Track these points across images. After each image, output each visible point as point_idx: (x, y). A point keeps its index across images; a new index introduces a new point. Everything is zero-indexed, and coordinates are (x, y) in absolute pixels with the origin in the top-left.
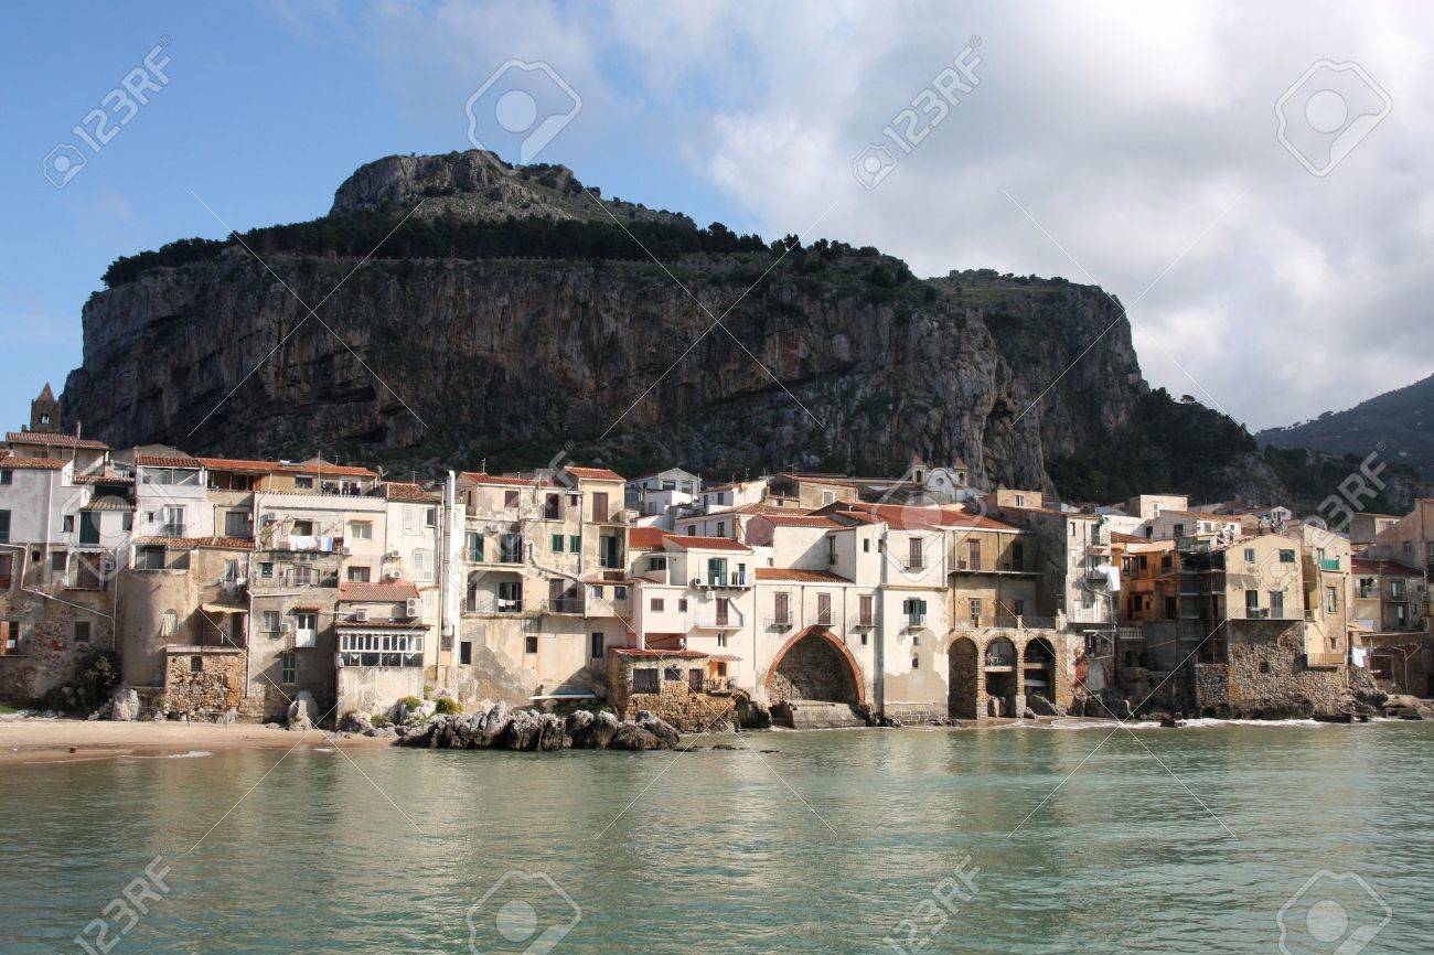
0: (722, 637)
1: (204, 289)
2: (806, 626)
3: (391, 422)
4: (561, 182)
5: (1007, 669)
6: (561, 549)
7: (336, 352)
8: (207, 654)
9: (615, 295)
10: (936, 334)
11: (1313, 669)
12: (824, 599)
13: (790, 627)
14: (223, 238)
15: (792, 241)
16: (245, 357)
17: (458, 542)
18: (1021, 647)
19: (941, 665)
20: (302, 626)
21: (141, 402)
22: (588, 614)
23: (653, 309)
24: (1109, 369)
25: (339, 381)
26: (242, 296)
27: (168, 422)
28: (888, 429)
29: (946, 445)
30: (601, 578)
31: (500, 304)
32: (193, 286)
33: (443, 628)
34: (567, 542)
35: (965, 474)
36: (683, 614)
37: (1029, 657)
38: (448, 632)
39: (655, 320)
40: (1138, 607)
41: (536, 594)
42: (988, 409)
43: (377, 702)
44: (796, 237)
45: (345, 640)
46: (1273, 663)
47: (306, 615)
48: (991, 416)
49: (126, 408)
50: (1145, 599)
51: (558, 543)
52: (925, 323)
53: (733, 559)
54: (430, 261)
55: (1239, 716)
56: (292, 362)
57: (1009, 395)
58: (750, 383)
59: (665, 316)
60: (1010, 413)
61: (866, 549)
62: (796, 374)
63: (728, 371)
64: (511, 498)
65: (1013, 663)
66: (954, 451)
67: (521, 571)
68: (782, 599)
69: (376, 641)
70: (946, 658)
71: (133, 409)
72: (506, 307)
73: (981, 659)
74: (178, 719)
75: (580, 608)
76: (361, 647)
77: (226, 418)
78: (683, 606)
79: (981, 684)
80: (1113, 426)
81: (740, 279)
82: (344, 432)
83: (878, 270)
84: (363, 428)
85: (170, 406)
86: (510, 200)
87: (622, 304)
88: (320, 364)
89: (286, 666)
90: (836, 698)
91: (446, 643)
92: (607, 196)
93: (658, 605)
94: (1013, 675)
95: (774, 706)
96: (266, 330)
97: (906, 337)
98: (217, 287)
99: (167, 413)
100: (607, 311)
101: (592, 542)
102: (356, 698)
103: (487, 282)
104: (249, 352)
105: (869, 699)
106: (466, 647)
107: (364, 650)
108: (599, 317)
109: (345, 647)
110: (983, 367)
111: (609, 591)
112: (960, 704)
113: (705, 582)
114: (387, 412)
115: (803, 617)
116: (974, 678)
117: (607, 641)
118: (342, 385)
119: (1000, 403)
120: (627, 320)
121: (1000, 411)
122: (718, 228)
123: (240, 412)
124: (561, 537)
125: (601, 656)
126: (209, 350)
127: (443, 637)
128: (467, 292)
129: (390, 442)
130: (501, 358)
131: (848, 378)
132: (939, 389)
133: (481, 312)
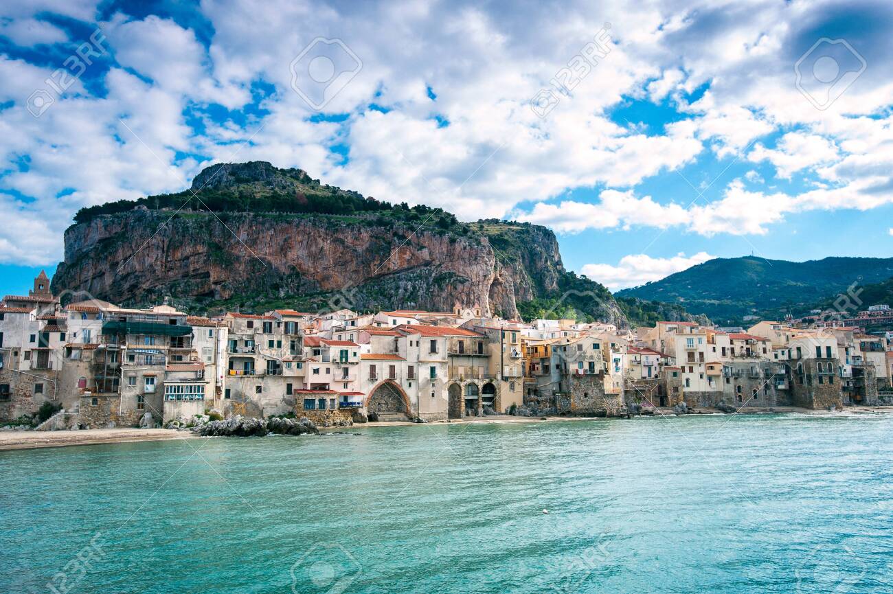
0: (346, 385)
1: (126, 225)
2: (384, 379)
3: (218, 287)
4: (302, 177)
5: (475, 397)
6: (273, 346)
7: (191, 256)
8: (100, 397)
9: (323, 230)
10: (468, 248)
11: (608, 395)
12: (392, 368)
13: (377, 380)
14: (135, 200)
15: (405, 206)
16: (146, 258)
17: (224, 344)
18: (480, 387)
19: (445, 395)
20: (147, 383)
21: (94, 278)
22: (284, 375)
23: (341, 236)
24: (549, 263)
25: (192, 269)
26: (145, 229)
27: (108, 288)
28: (446, 291)
29: (472, 298)
30: (291, 359)
31: (270, 233)
32: (120, 224)
33: (216, 382)
34: (275, 343)
35: (480, 311)
36: (328, 375)
37: (484, 392)
38: (219, 385)
39: (342, 242)
40: (534, 369)
41: (261, 366)
42: (491, 282)
43: (182, 417)
44: (406, 204)
45: (168, 388)
46: (590, 392)
47: (150, 379)
48: (493, 285)
49: (86, 281)
50: (536, 366)
51: (271, 344)
52: (462, 242)
53: (351, 350)
54: (236, 214)
55: (575, 416)
56: (169, 259)
57: (500, 275)
58: (385, 270)
59: (346, 240)
60: (500, 284)
61: (411, 345)
62: (406, 266)
63: (375, 265)
64: (250, 325)
65: (478, 394)
66: (476, 300)
67: (254, 357)
68: (373, 368)
69: (182, 389)
70: (447, 392)
71: (90, 281)
72: (272, 235)
73: (463, 392)
74: (85, 428)
75: (281, 372)
76: (175, 392)
77: (137, 286)
78: (328, 371)
79: (463, 404)
80: (550, 288)
81: (380, 222)
82: (195, 293)
83: (442, 219)
84: (204, 291)
85: (108, 280)
86: (277, 185)
87: (327, 234)
88: (183, 261)
89: (139, 401)
90: (399, 411)
91: (218, 389)
92: (323, 184)
93: (316, 371)
94: (477, 400)
95: (370, 415)
96: (157, 244)
97: (454, 249)
98: (132, 224)
99: (107, 284)
100: (319, 237)
101: (286, 344)
102: (172, 415)
103: (263, 224)
104: (148, 255)
105: (412, 411)
106: (228, 391)
107: (177, 393)
108: (315, 239)
109: (167, 392)
110: (489, 263)
111: (294, 364)
112: (453, 413)
113: (338, 361)
114: (216, 283)
115: (383, 375)
116: (460, 401)
117: (294, 387)
118: (193, 271)
119: (496, 279)
120: (329, 241)
121: (496, 283)
122: (371, 199)
123: (144, 284)
124: (273, 341)
125: (291, 393)
126: (128, 254)
127: (216, 387)
128: (254, 228)
129: (217, 297)
130: (269, 258)
131: (428, 267)
132: (469, 273)
133: (261, 237)
